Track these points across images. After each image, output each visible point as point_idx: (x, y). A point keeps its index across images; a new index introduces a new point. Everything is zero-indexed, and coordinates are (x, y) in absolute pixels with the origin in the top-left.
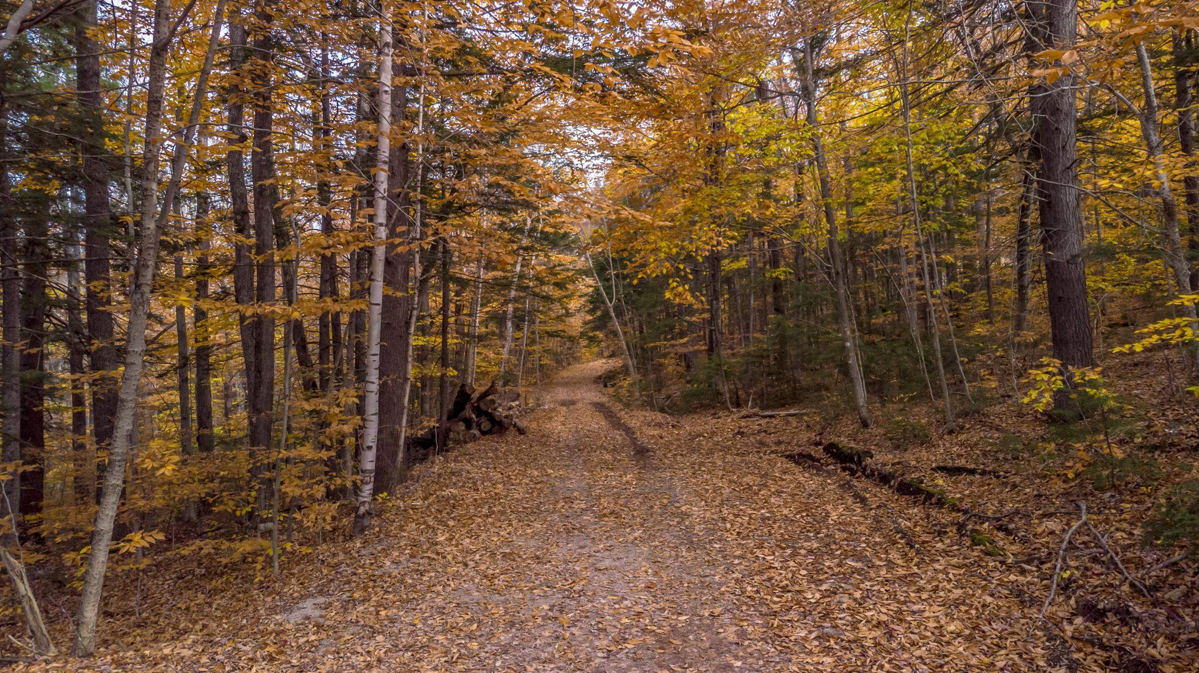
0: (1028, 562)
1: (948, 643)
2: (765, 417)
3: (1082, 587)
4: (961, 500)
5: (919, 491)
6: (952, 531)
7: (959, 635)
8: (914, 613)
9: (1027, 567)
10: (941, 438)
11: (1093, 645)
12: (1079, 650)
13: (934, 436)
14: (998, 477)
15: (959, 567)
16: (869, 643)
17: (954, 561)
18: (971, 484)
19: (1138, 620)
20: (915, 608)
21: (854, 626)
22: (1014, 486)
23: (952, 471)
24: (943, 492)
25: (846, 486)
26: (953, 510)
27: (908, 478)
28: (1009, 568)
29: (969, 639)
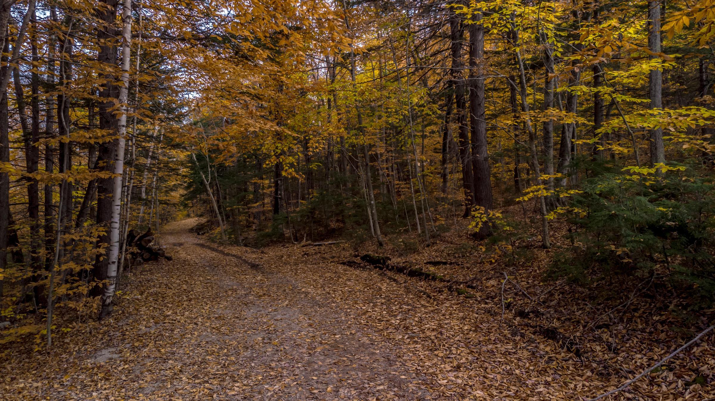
0: (487, 299)
1: (467, 334)
2: (316, 245)
3: (515, 305)
4: (444, 276)
5: (422, 274)
6: (446, 290)
7: (470, 330)
8: (446, 324)
9: (487, 301)
10: (424, 249)
11: (528, 326)
12: (523, 329)
13: (420, 248)
14: (458, 265)
15: (457, 304)
16: (433, 338)
17: (453, 302)
18: (446, 269)
19: (543, 314)
20: (447, 322)
21: (423, 331)
22: (468, 268)
23: (435, 264)
24: (434, 274)
25: (383, 275)
26: (441, 281)
27: (414, 268)
28: (479, 302)
29: (476, 331)
